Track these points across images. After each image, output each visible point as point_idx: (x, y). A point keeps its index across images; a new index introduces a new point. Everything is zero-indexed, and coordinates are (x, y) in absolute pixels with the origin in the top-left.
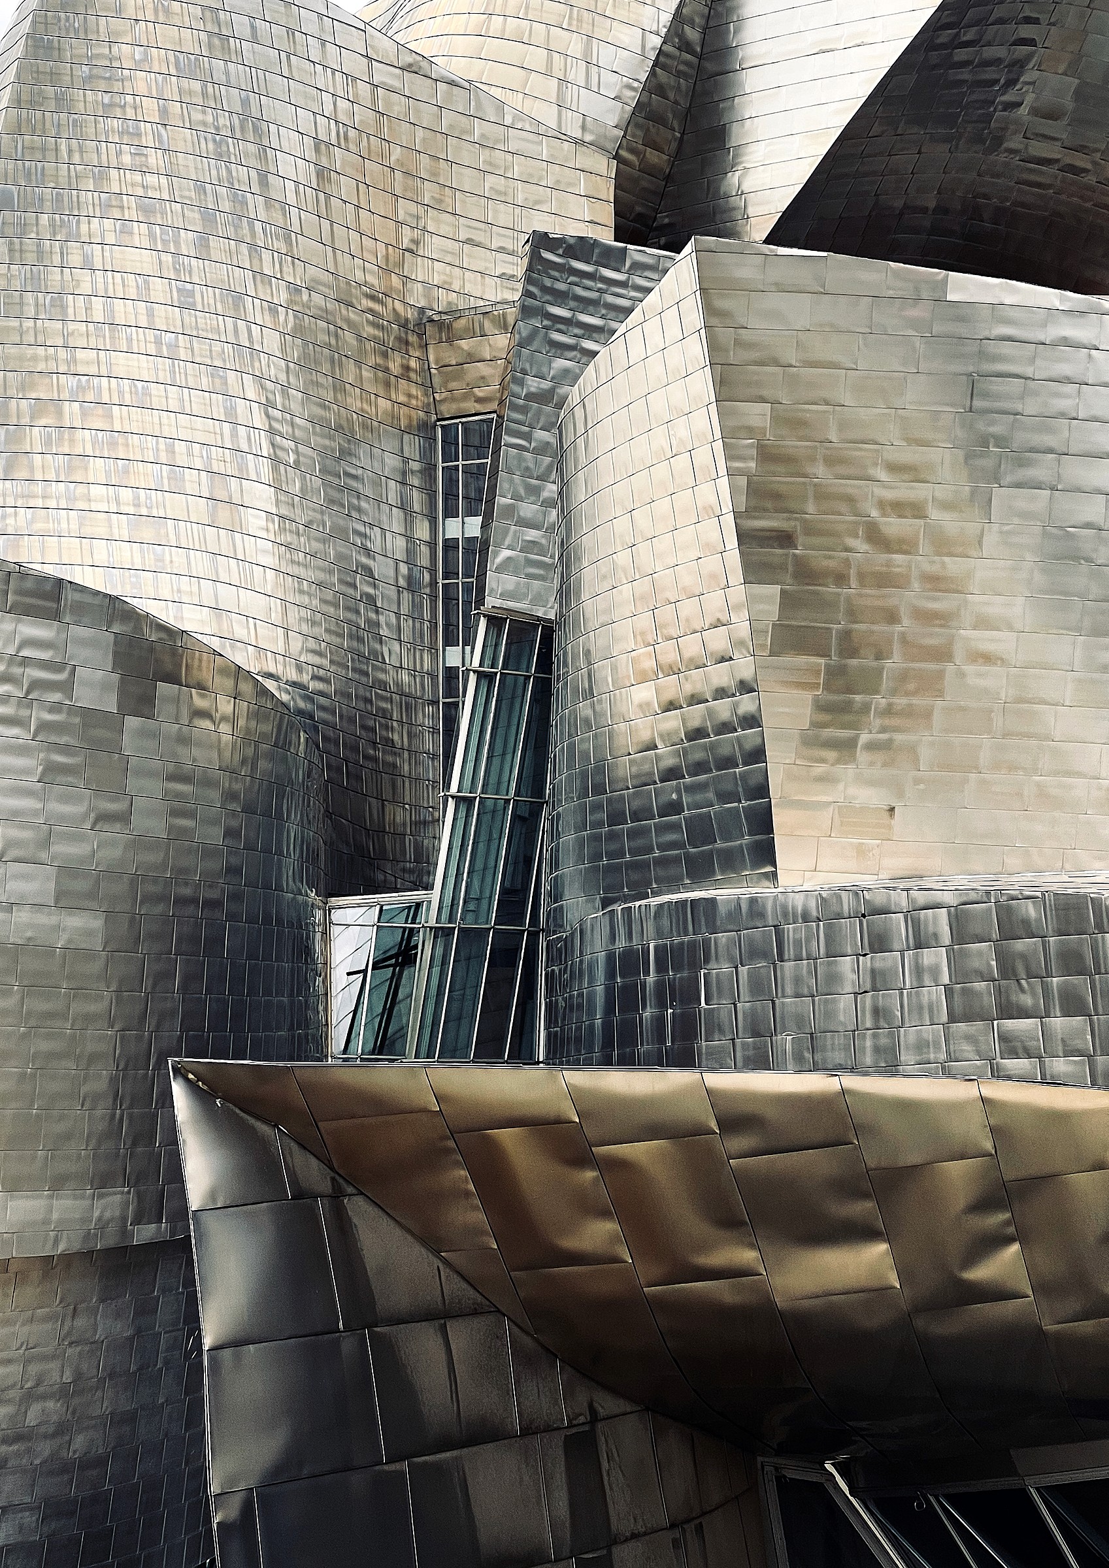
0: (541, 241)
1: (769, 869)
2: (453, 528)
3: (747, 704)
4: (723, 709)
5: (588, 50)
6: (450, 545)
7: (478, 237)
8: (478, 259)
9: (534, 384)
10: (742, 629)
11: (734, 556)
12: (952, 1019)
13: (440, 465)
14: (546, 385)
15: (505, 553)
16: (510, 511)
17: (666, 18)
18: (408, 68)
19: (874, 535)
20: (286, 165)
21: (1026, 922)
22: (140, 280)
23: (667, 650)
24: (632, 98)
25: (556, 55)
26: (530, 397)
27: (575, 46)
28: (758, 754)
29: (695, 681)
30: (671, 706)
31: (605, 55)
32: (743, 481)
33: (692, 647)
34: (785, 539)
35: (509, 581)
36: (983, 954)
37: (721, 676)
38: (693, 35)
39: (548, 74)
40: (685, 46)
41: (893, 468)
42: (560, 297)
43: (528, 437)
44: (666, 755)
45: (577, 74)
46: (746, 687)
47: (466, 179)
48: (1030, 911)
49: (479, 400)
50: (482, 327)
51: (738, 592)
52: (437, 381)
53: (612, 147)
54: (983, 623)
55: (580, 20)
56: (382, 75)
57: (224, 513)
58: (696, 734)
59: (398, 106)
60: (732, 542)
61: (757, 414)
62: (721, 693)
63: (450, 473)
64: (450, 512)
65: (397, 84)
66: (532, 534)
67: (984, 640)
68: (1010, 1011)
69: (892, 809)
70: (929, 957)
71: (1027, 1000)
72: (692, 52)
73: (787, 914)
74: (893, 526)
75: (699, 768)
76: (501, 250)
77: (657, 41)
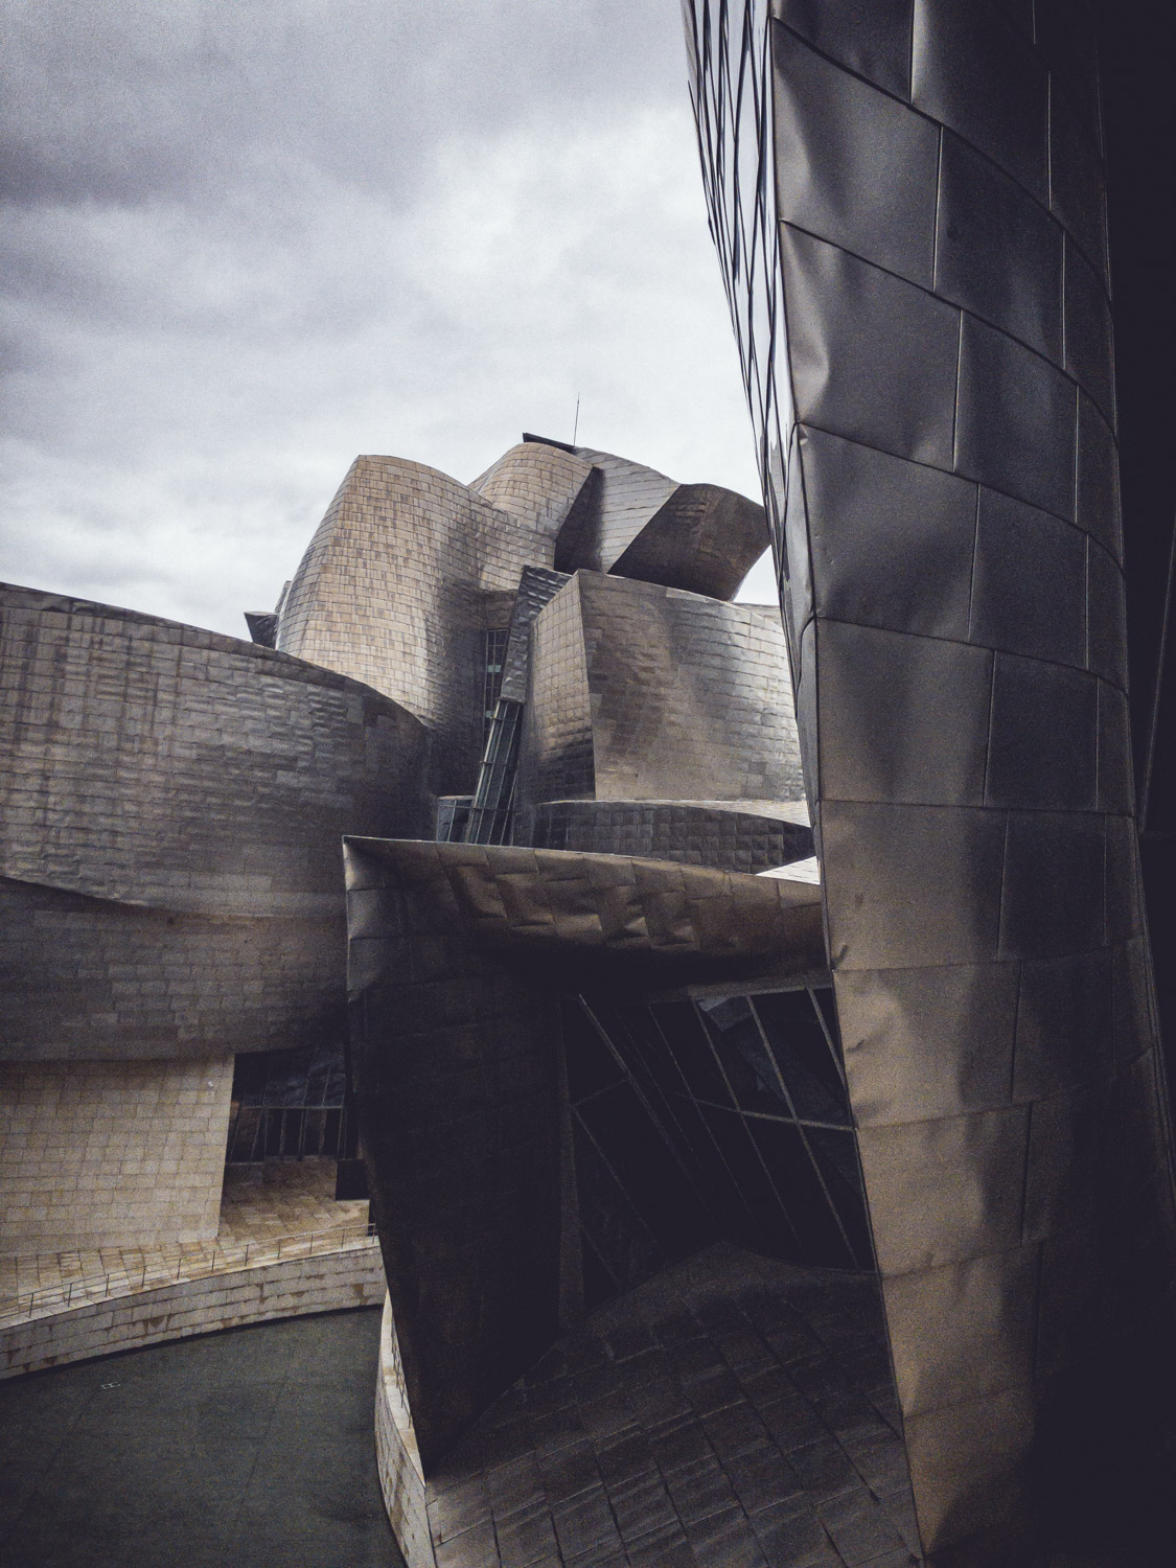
0: (527, 569)
2: (491, 669)
3: (588, 735)
5: (548, 504)
6: (489, 675)
7: (505, 566)
8: (505, 573)
9: (522, 619)
10: (588, 709)
11: (586, 683)
13: (487, 646)
14: (527, 620)
15: (508, 679)
16: (511, 664)
17: (576, 493)
18: (483, 505)
19: (637, 679)
20: (437, 536)
21: (681, 817)
23: (561, 715)
24: (563, 520)
25: (536, 504)
26: (521, 624)
27: (544, 501)
30: (561, 735)
31: (554, 505)
32: (591, 657)
33: (570, 714)
34: (605, 678)
35: (509, 689)
39: (533, 510)
40: (582, 504)
41: (644, 655)
42: (533, 589)
43: (518, 638)
44: (559, 752)
45: (544, 511)
46: (588, 729)
47: (503, 546)
48: (683, 813)
49: (502, 624)
50: (504, 598)
51: (587, 697)
53: (555, 538)
54: (673, 711)
56: (474, 507)
57: (408, 658)
58: (571, 745)
59: (479, 518)
60: (586, 678)
61: (598, 633)
63: (491, 649)
64: (490, 663)
65: (479, 510)
66: (519, 673)
67: (673, 718)
69: (637, 775)
70: (646, 827)
72: (585, 506)
73: (598, 810)
74: (643, 675)
76: (513, 571)
77: (572, 502)
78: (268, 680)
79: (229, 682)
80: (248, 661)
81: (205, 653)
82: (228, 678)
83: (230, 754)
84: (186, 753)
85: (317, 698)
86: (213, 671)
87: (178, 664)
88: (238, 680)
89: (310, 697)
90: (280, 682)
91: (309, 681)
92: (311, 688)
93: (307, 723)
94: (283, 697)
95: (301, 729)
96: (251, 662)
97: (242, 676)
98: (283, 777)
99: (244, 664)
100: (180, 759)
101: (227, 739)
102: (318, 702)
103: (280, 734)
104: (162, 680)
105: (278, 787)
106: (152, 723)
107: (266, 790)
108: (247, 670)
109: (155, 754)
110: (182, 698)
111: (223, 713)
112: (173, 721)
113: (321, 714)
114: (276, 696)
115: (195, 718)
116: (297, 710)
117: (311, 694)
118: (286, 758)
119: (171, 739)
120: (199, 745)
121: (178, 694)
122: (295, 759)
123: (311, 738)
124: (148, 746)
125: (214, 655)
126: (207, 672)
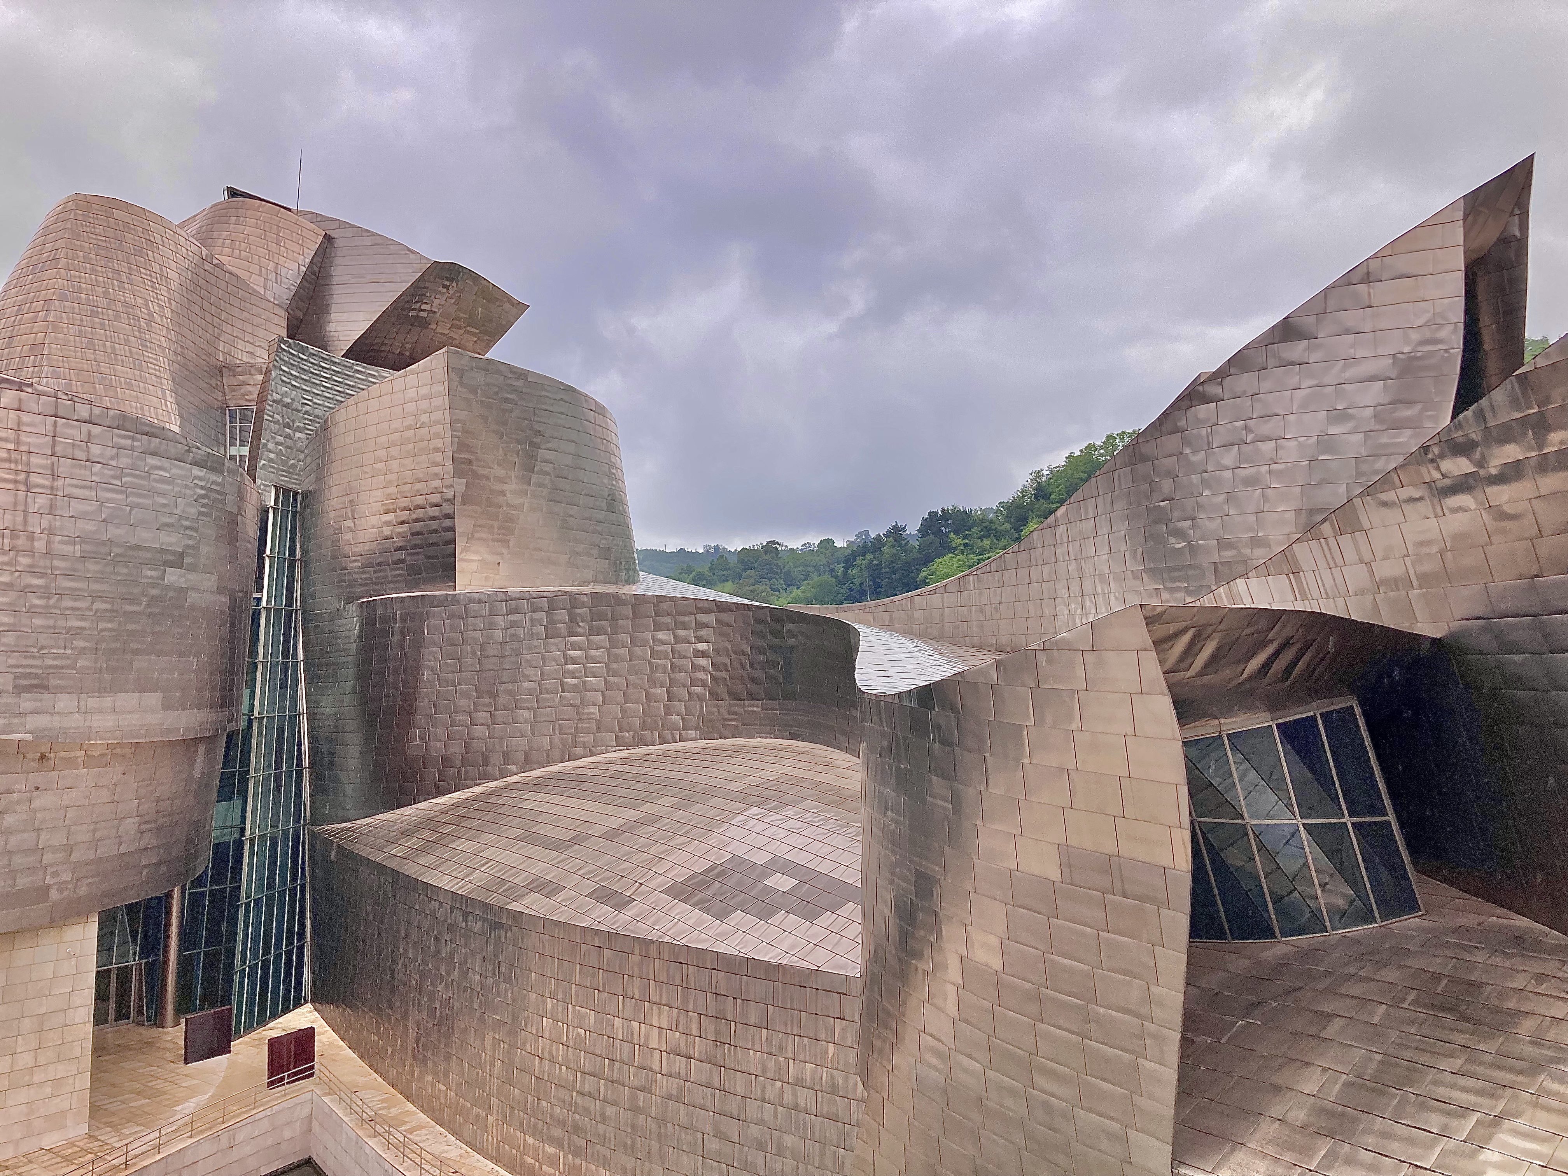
0: (280, 340)
1: (452, 584)
2: (234, 451)
3: (448, 523)
4: (434, 524)
5: (276, 268)
7: (240, 336)
9: (276, 396)
11: (450, 466)
12: (547, 638)
13: (228, 425)
14: (279, 397)
15: (262, 462)
16: (265, 445)
17: (308, 261)
18: (216, 265)
21: (583, 602)
22: (126, 337)
23: (405, 503)
24: (294, 289)
25: (263, 269)
26: (274, 401)
27: (271, 266)
28: (453, 541)
29: (420, 513)
30: (403, 523)
31: (284, 272)
32: (456, 440)
33: (420, 500)
34: (470, 462)
36: (562, 615)
37: (434, 511)
38: (316, 269)
39: (260, 275)
40: (313, 273)
43: (272, 417)
44: (398, 542)
45: (272, 276)
47: (236, 312)
48: (585, 599)
49: (247, 400)
50: (250, 371)
52: (227, 391)
53: (286, 307)
55: (273, 257)
58: (417, 534)
59: (213, 279)
60: (450, 461)
61: (463, 415)
62: (433, 518)
63: (233, 428)
64: (233, 444)
65: (211, 270)
66: (272, 455)
68: (572, 634)
69: (499, 563)
70: (537, 615)
71: (582, 631)
72: (315, 275)
73: (472, 601)
75: (416, 546)
77: (304, 269)
78: (152, 461)
79: (114, 463)
80: (133, 439)
81: (86, 427)
82: (112, 459)
83: (116, 550)
84: (68, 549)
85: (202, 483)
86: (95, 450)
87: (54, 442)
88: (124, 461)
89: (195, 482)
90: (166, 463)
91: (195, 463)
92: (197, 472)
93: (193, 511)
94: (170, 481)
95: (187, 519)
96: (137, 440)
97: (127, 456)
98: (173, 576)
99: (129, 442)
100: (63, 557)
101: (113, 532)
102: (202, 488)
103: (167, 525)
104: (34, 460)
105: (167, 587)
106: (25, 512)
107: (154, 592)
108: (132, 449)
109: (31, 552)
110: (60, 483)
111: (109, 500)
112: (52, 510)
113: (205, 501)
114: (162, 480)
115: (77, 507)
116: (184, 497)
117: (195, 478)
118: (174, 553)
119: (50, 532)
120: (83, 539)
121: (54, 476)
122: (182, 555)
123: (196, 530)
124: (21, 542)
125: (96, 430)
126: (88, 451)
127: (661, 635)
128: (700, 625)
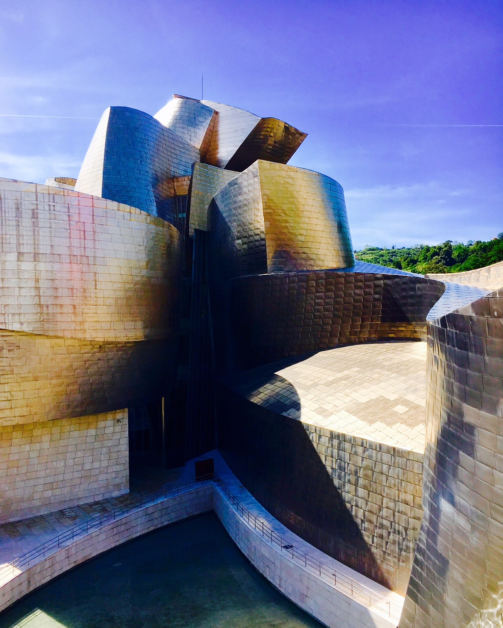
1: (266, 271)
2: (180, 216)
4: (257, 244)
8: (181, 167)
11: (263, 217)
13: (177, 204)
17: (208, 125)
19: (285, 214)
28: (265, 251)
29: (251, 239)
30: (245, 243)
36: (313, 283)
37: (257, 238)
38: (211, 128)
44: (243, 252)
46: (263, 240)
47: (178, 152)
48: (323, 275)
52: (176, 189)
58: (251, 248)
60: (263, 214)
61: (267, 192)
62: (257, 241)
63: (179, 206)
68: (317, 292)
71: (321, 290)
73: (274, 278)
75: (251, 254)
76: (184, 166)
77: (206, 129)
87: (93, 217)
89: (151, 231)
92: (151, 226)
102: (154, 233)
103: (140, 250)
104: (86, 226)
107: (137, 279)
112: (94, 247)
113: (156, 239)
116: (146, 238)
121: (94, 232)
127: (357, 291)
128: (376, 286)
